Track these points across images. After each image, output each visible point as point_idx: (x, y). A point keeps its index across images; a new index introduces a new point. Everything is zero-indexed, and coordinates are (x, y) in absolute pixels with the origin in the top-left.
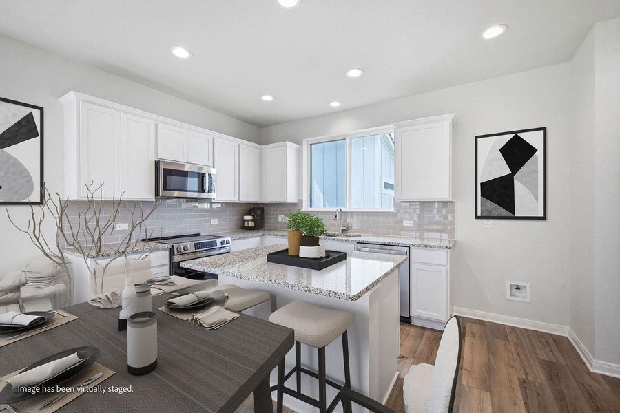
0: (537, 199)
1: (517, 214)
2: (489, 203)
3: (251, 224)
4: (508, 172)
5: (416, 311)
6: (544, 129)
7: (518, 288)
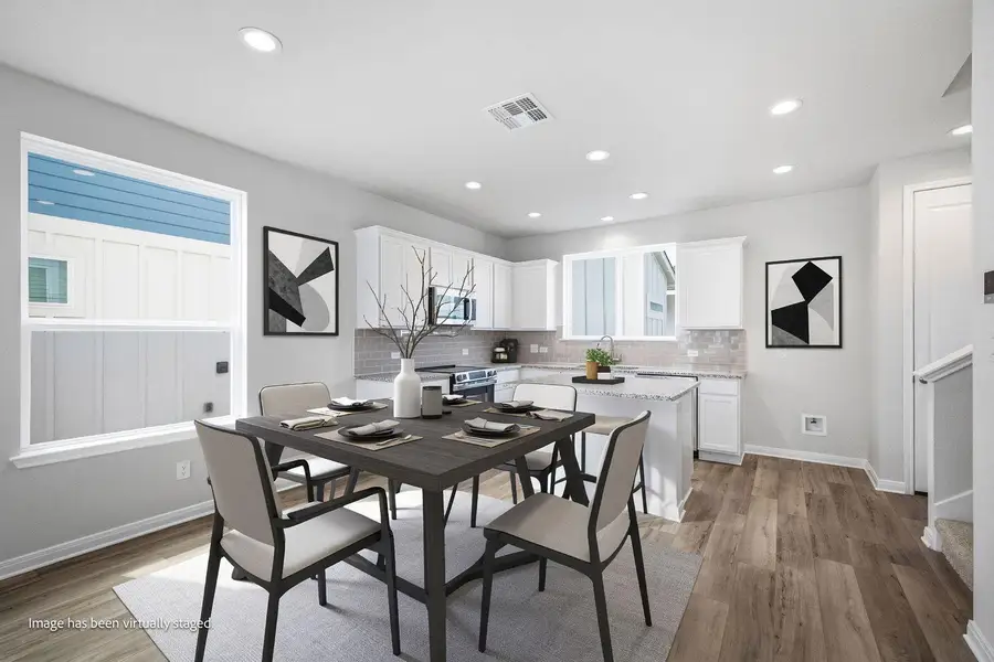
0: (832, 327)
1: (811, 344)
2: (781, 332)
3: (503, 357)
4: (802, 299)
5: (703, 445)
6: (840, 258)
7: (814, 421)
